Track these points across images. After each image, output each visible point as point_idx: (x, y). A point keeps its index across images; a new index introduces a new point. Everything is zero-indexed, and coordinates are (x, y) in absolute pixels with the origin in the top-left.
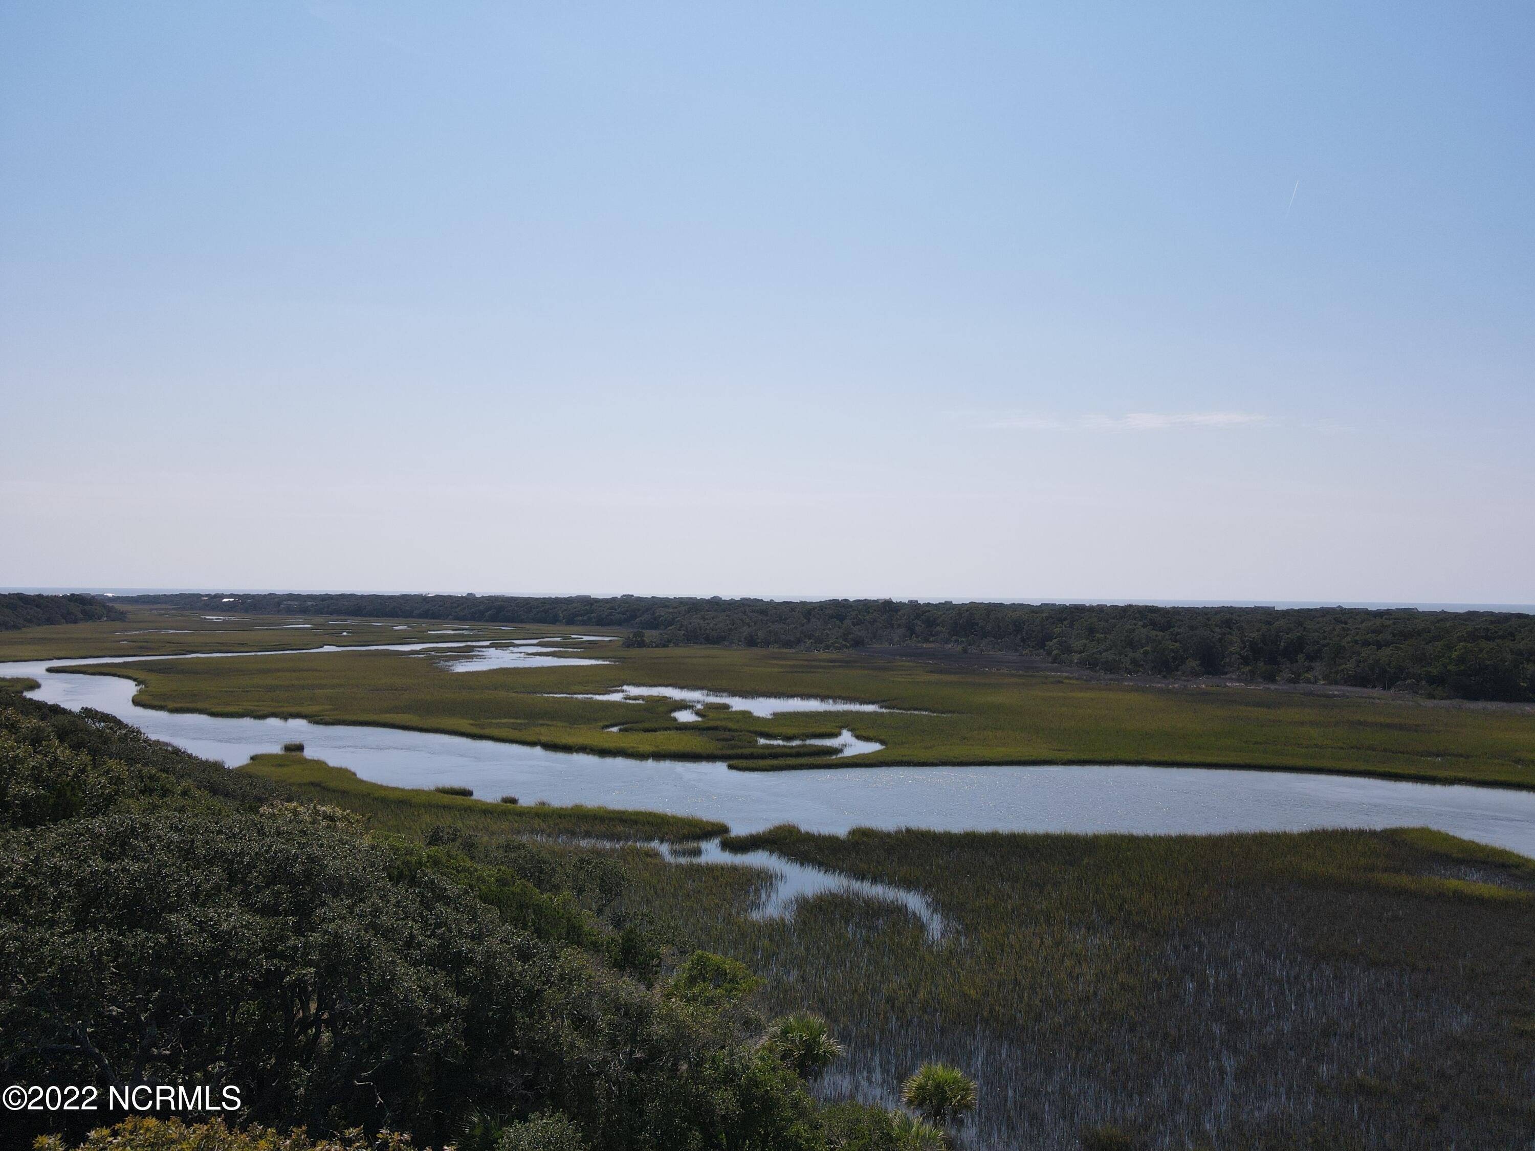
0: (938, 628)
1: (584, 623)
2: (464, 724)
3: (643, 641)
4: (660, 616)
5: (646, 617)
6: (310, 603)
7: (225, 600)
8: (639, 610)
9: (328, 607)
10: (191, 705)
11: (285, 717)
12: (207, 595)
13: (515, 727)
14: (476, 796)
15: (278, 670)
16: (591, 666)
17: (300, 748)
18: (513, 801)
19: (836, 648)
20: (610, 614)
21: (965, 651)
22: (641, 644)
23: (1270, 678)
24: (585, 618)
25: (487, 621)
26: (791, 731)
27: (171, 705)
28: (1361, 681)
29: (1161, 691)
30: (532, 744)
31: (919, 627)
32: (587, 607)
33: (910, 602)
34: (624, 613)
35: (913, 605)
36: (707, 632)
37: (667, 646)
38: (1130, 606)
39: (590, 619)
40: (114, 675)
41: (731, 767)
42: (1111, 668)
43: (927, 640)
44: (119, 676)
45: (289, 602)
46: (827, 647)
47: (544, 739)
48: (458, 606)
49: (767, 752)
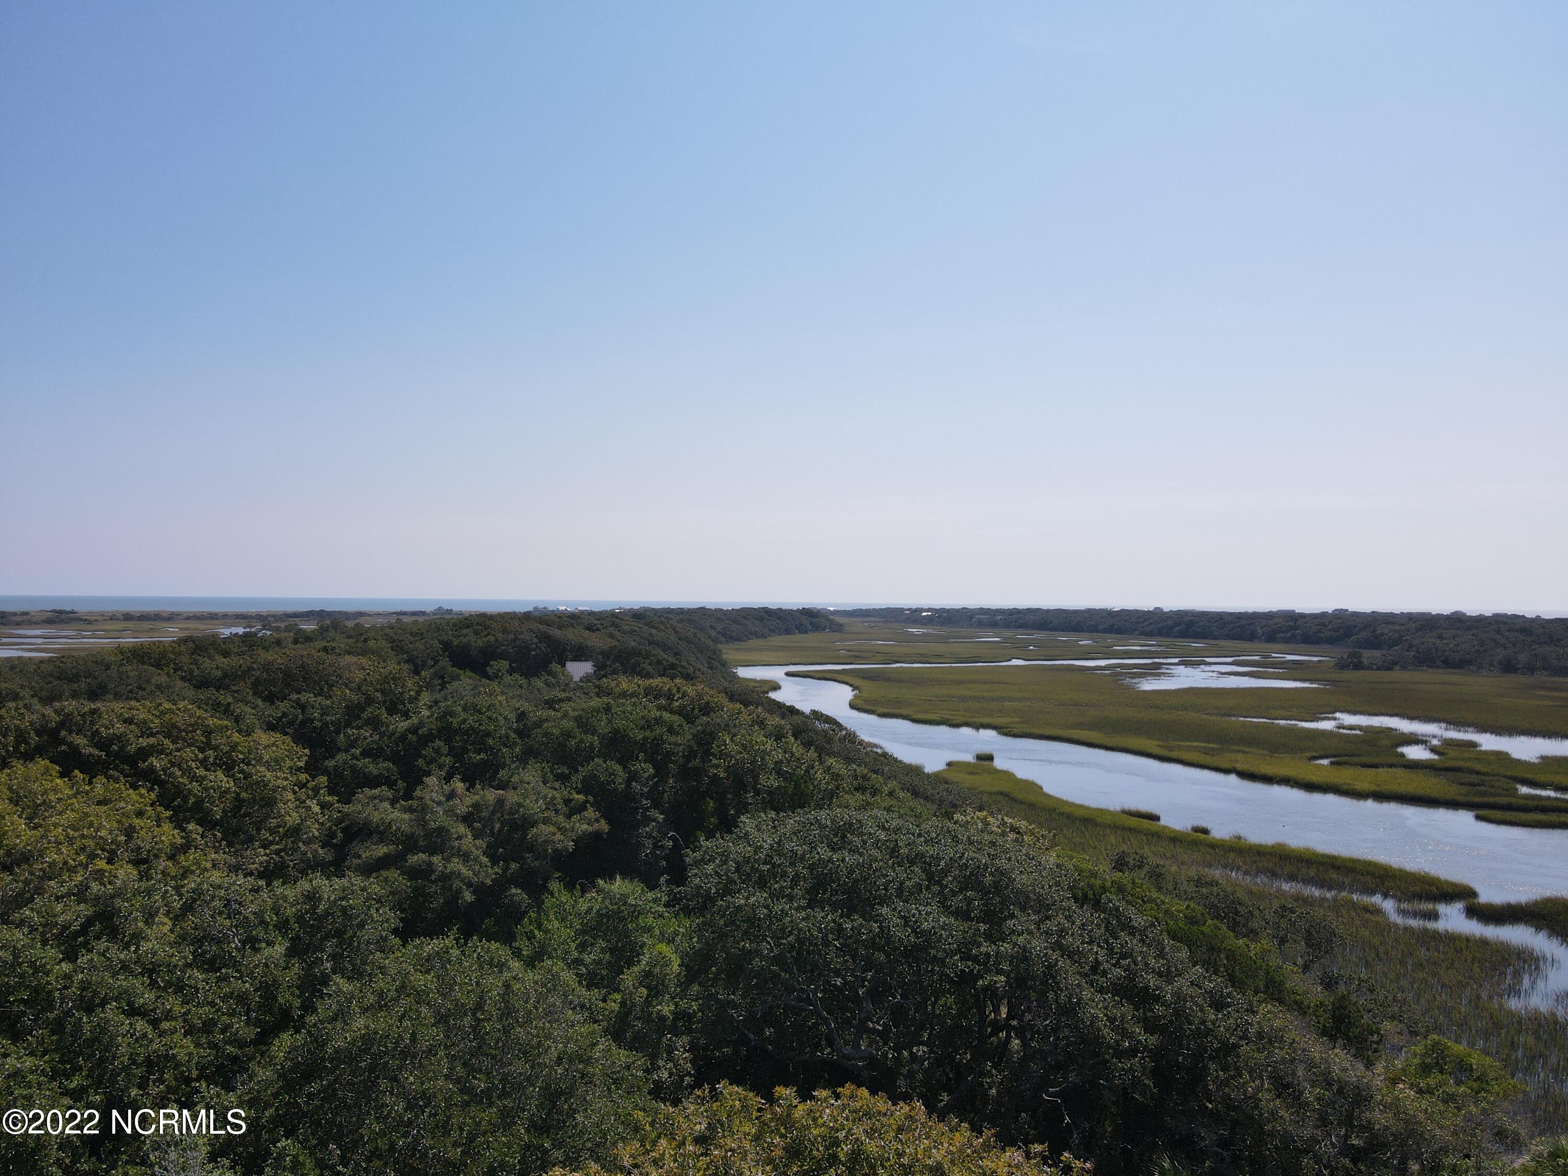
1: (1287, 641)
2: (1151, 745)
3: (1361, 663)
4: (1383, 634)
5: (1364, 635)
6: (999, 617)
7: (924, 614)
8: (1355, 627)
9: (1016, 621)
10: (896, 711)
11: (978, 726)
12: (908, 610)
13: (1206, 752)
14: (1163, 822)
15: (971, 682)
16: (1296, 689)
17: (990, 758)
18: (1205, 831)
20: (1319, 631)
22: (1358, 666)
24: (1289, 635)
25: (1175, 637)
27: (881, 710)
30: (1227, 771)
32: (1291, 623)
34: (1335, 630)
36: (1447, 653)
37: (1392, 669)
39: (1294, 636)
40: (835, 680)
41: (1478, 818)
44: (839, 682)
45: (980, 616)
47: (1239, 767)
48: (1145, 620)
49: (1532, 803)
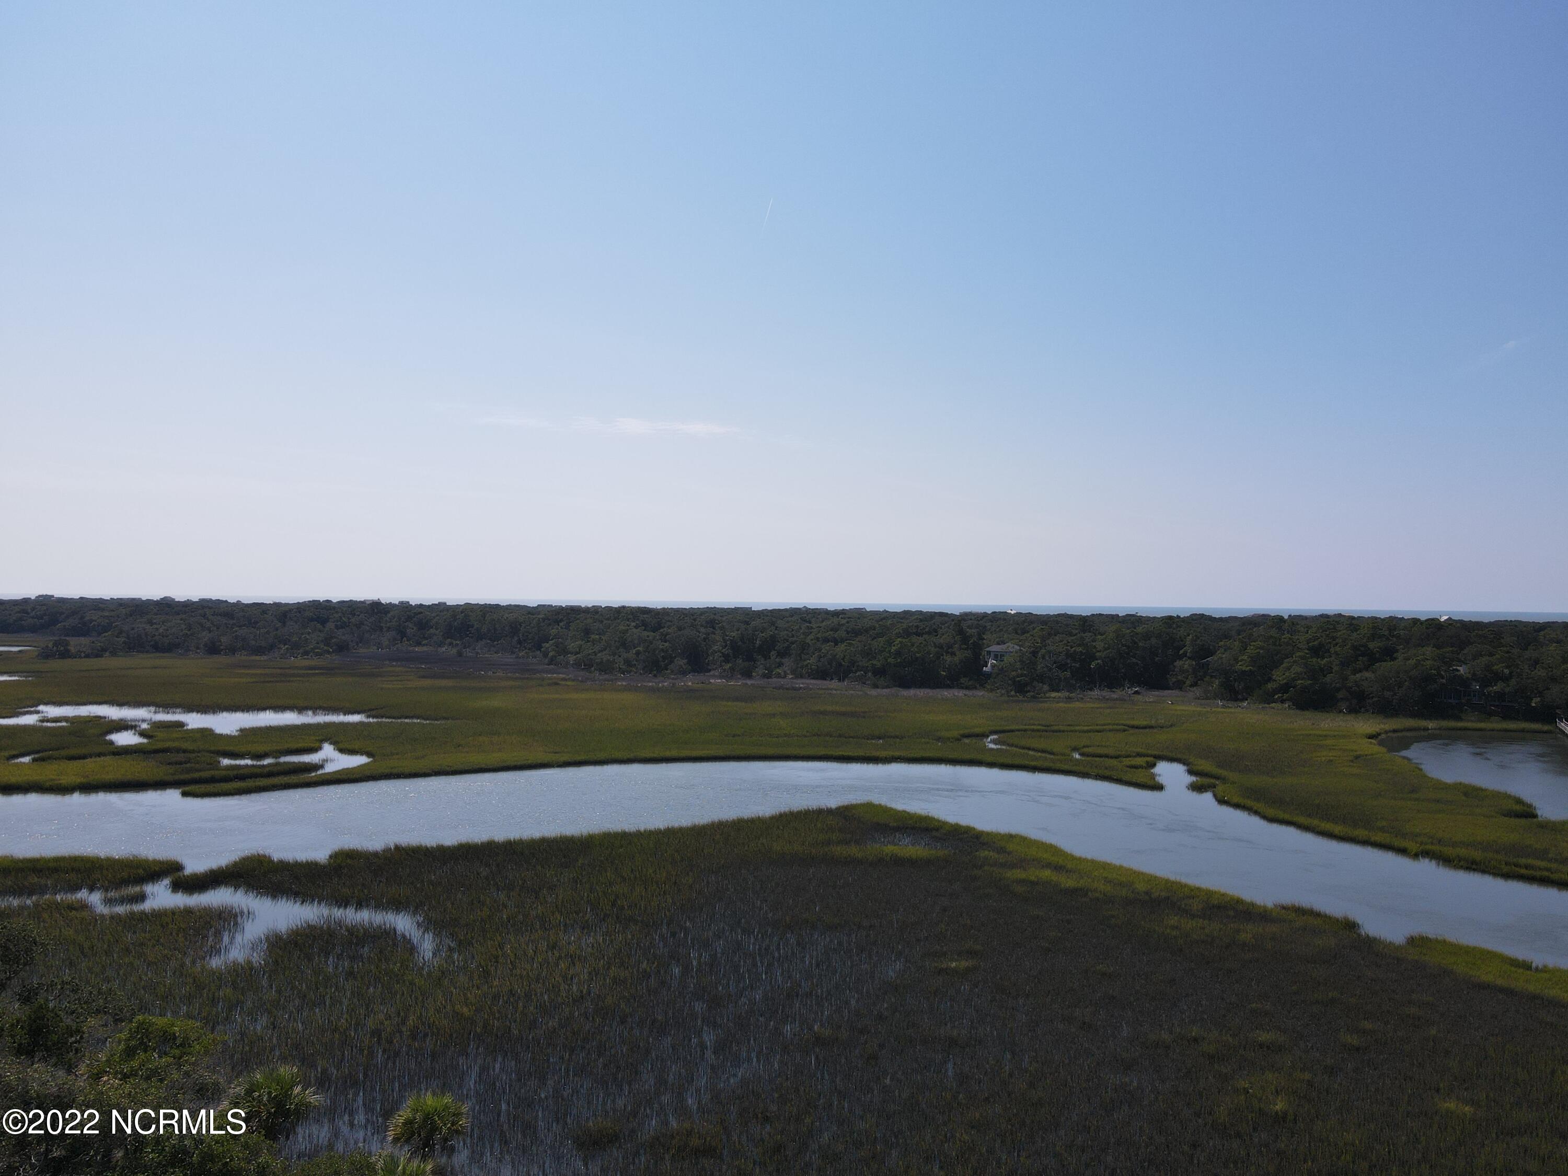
0: (432, 631)
3: (67, 651)
4: (91, 621)
5: (72, 622)
8: (61, 614)
19: (317, 654)
20: (21, 618)
21: (460, 654)
22: (65, 655)
23: (748, 674)
26: (261, 749)
28: (822, 674)
29: (652, 690)
31: (411, 629)
33: (401, 603)
34: (38, 617)
35: (405, 607)
36: (156, 638)
38: (624, 607)
41: (185, 794)
42: (605, 668)
43: (419, 644)
46: (306, 653)
49: (231, 773)
